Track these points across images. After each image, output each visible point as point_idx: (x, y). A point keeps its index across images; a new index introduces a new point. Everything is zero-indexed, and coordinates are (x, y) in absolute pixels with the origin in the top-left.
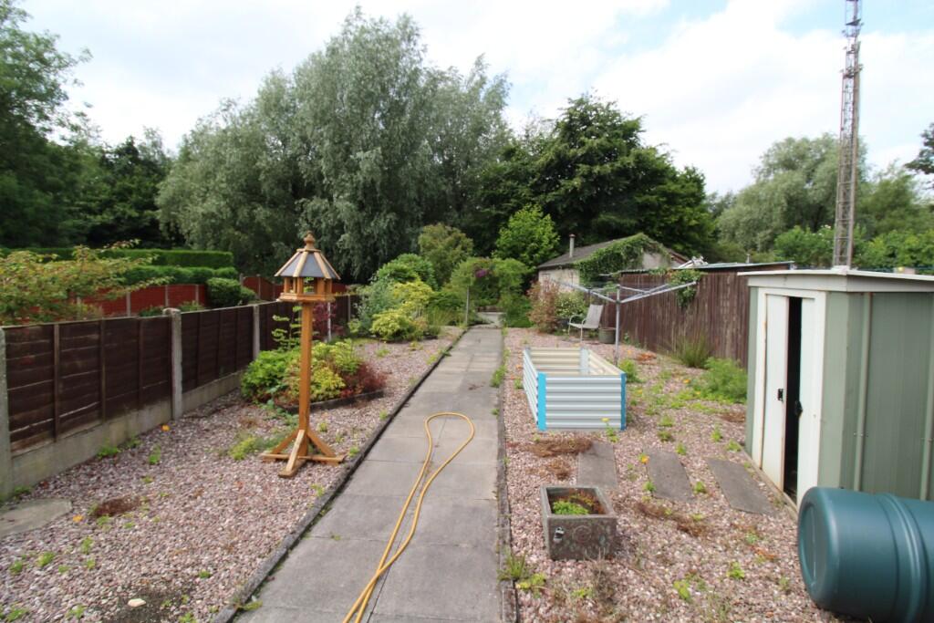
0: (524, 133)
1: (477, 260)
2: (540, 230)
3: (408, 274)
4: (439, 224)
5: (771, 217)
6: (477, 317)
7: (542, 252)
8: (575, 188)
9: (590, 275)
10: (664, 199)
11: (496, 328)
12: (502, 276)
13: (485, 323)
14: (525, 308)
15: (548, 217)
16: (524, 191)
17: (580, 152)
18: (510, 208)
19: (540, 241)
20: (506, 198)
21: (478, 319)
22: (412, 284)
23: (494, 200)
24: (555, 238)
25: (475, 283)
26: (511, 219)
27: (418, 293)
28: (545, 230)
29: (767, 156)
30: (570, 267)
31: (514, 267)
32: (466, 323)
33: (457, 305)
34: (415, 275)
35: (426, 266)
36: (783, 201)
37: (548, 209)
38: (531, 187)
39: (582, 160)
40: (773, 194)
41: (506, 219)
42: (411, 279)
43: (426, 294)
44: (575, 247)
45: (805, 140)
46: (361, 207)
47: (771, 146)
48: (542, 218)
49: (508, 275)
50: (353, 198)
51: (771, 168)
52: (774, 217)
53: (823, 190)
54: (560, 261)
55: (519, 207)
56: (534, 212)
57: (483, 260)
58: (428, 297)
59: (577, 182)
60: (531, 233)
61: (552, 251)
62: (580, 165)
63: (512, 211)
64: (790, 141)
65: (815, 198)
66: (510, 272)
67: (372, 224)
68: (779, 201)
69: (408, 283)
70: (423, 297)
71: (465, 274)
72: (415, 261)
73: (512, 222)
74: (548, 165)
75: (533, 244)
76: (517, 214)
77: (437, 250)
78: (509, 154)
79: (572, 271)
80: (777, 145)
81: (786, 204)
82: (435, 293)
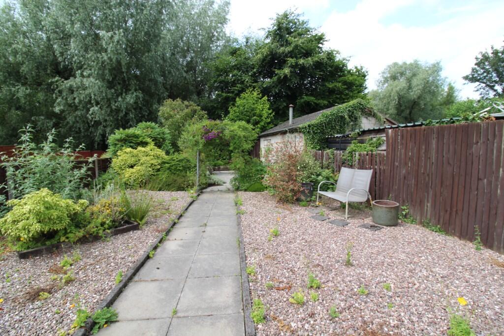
0: (245, 40)
1: (207, 122)
2: (260, 107)
3: (140, 139)
4: (178, 99)
5: (389, 107)
6: (210, 179)
7: (262, 123)
8: (286, 76)
9: (317, 137)
10: (345, 87)
11: (228, 191)
12: (234, 139)
13: (218, 185)
14: (258, 170)
15: (266, 98)
16: (247, 79)
17: (288, 49)
18: (236, 92)
19: (260, 116)
20: (234, 84)
21: (212, 181)
22: (143, 149)
23: (224, 86)
24: (270, 114)
25: (205, 145)
26: (237, 99)
27: (148, 158)
28: (264, 107)
29: (384, 73)
30: (293, 131)
31: (245, 129)
32: (196, 188)
33: (189, 168)
34: (149, 140)
35: (163, 133)
36: (396, 98)
37: (265, 92)
38: (251, 76)
39: (289, 55)
40: (390, 93)
41: (234, 100)
42: (144, 144)
43: (158, 158)
44: (294, 117)
45: (405, 63)
46: (111, 85)
47: (385, 67)
48: (261, 99)
49: (240, 137)
50: (101, 77)
51: (386, 80)
52: (390, 108)
53: (419, 91)
54: (281, 127)
55: (243, 90)
56: (255, 94)
57: (213, 122)
58: (159, 161)
59: (287, 71)
60: (253, 110)
61: (269, 123)
62: (288, 59)
63: (238, 95)
64: (395, 64)
65: (415, 96)
66: (242, 133)
67: (120, 99)
68: (394, 98)
69: (140, 148)
70: (154, 162)
71: (194, 137)
72: (153, 128)
73: (239, 101)
74: (264, 60)
75: (255, 117)
76: (242, 95)
77: (175, 120)
78: (234, 52)
79: (296, 134)
80: (389, 66)
81: (397, 100)
82: (167, 158)
